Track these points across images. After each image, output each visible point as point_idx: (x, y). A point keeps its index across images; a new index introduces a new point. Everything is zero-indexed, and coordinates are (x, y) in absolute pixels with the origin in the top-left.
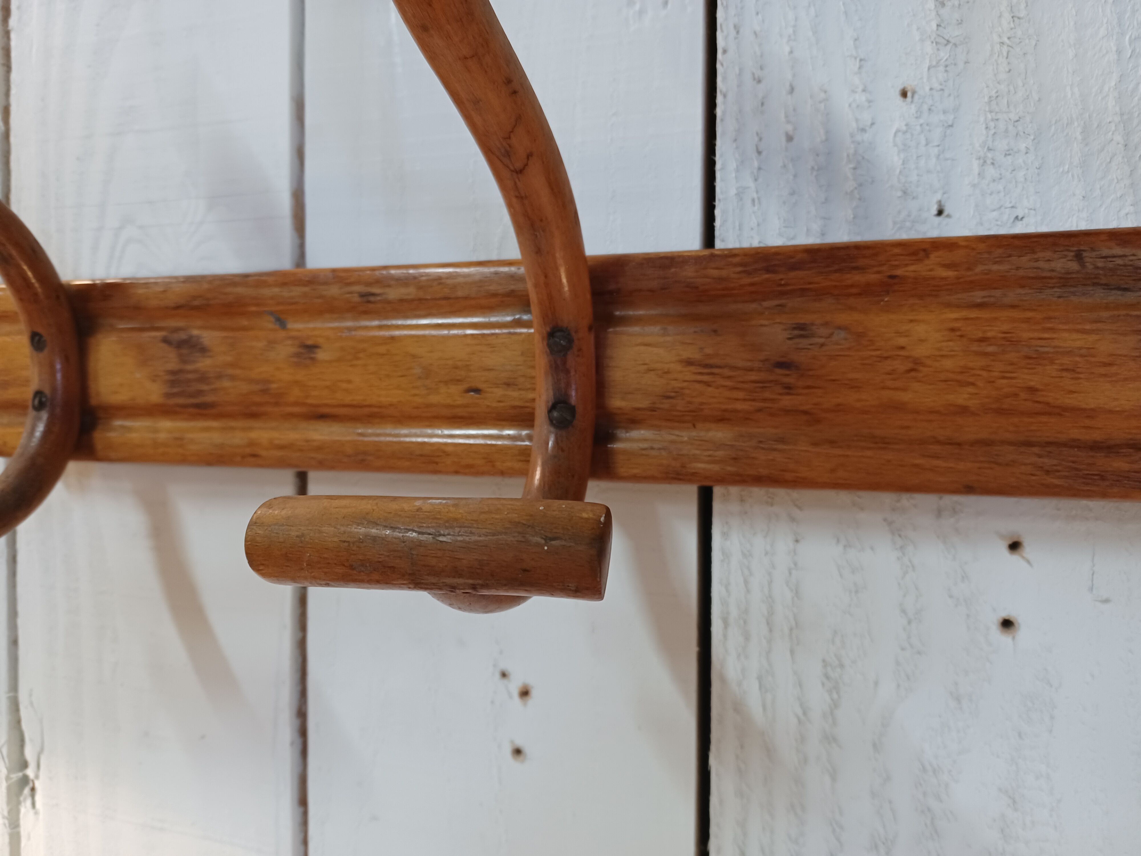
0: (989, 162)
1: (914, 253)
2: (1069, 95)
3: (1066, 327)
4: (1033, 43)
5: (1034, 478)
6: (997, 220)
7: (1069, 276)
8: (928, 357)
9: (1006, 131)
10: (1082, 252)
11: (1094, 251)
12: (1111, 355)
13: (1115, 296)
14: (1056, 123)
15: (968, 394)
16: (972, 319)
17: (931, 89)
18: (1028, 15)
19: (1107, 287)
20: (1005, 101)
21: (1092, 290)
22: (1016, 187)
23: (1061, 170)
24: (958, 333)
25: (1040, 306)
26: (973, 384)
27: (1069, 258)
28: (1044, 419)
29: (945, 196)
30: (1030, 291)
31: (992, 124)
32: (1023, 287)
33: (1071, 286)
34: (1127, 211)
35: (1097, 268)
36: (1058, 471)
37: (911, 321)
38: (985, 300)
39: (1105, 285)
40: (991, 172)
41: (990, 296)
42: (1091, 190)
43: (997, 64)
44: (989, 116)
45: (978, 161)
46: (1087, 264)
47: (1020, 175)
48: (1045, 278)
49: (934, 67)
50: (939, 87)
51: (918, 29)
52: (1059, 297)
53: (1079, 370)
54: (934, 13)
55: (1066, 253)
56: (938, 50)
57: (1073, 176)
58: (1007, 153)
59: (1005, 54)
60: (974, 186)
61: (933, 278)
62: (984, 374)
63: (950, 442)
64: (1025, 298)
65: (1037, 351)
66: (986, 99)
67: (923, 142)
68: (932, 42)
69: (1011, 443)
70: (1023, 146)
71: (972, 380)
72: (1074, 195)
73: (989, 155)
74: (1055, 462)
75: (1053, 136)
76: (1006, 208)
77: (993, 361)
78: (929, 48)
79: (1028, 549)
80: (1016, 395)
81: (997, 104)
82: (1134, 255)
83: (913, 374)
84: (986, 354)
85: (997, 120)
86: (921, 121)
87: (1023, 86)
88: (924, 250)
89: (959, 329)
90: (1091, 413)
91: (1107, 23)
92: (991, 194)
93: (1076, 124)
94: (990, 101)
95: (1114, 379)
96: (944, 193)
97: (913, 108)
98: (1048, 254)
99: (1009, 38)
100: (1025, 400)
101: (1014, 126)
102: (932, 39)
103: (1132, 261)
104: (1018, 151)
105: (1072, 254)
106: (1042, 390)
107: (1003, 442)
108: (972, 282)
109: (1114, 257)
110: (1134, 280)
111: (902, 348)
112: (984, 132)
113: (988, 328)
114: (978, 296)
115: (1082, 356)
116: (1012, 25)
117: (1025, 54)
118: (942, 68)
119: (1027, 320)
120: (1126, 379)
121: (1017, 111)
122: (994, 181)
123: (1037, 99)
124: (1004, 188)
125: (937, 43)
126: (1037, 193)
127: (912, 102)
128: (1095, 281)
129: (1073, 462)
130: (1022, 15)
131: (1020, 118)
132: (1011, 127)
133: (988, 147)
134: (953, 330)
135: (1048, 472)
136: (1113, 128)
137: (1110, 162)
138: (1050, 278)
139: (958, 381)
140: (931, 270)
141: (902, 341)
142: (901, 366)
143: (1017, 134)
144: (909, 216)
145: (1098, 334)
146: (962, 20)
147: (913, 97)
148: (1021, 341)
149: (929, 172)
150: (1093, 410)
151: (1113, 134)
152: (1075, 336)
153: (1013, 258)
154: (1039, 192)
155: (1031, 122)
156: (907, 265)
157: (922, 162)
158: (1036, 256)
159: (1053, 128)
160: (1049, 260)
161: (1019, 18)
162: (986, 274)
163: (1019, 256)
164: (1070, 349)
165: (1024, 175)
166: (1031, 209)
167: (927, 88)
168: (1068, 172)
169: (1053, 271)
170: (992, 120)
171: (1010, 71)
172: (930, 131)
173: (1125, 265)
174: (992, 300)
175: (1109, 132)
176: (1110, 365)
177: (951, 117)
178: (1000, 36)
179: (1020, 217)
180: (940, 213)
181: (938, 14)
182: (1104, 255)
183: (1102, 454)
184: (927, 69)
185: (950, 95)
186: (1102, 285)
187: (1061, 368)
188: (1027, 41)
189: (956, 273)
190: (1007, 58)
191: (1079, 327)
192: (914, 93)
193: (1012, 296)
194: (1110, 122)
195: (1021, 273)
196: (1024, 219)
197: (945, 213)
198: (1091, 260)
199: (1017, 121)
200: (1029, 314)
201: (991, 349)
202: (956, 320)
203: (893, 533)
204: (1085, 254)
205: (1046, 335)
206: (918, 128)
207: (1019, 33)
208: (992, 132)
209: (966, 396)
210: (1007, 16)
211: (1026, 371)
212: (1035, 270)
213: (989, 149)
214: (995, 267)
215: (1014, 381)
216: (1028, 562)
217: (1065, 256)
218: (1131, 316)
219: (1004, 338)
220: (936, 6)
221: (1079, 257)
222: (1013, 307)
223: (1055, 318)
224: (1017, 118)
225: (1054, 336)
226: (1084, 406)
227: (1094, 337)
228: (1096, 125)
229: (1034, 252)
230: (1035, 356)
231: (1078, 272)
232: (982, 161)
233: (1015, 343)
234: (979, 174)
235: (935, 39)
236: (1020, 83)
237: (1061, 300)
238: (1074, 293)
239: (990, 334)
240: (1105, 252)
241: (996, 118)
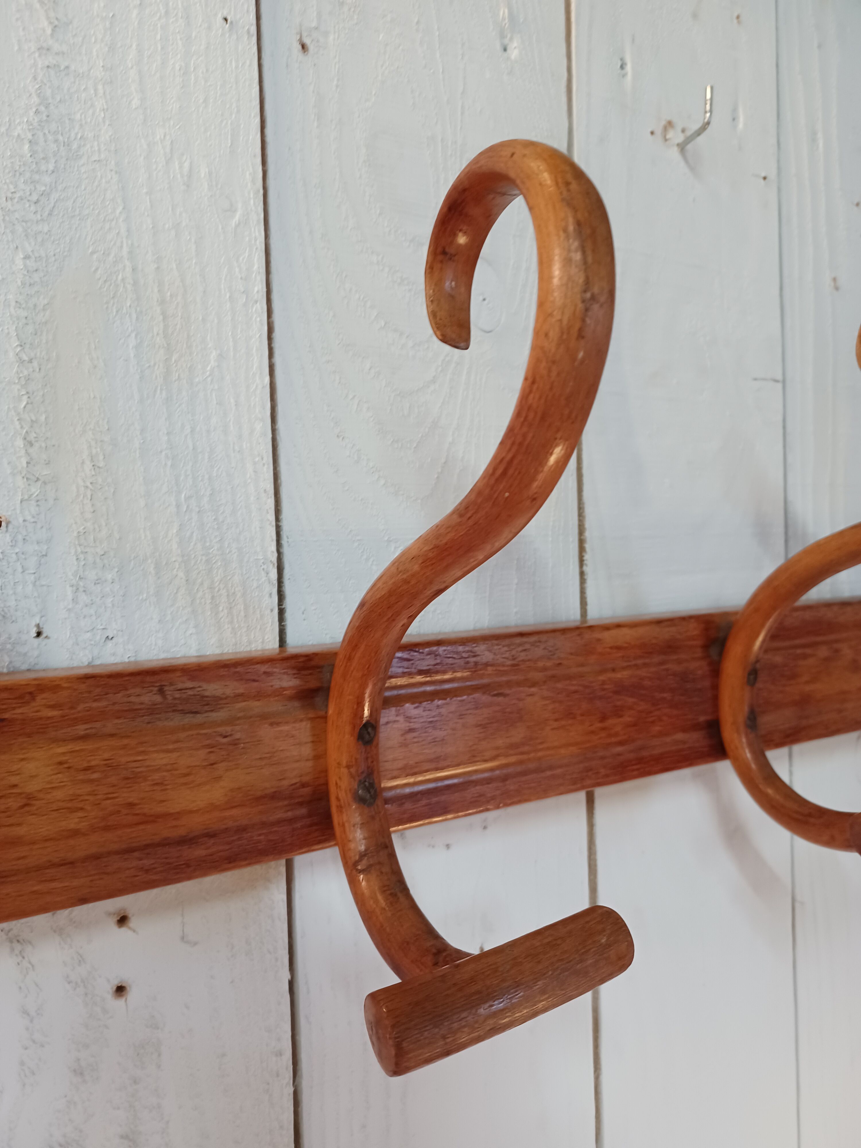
0: (81, 589)
1: (21, 697)
2: (143, 537)
3: (155, 749)
4: (112, 491)
5: (137, 878)
6: (91, 640)
7: (156, 707)
8: (40, 791)
9: (95, 563)
10: (163, 687)
11: (173, 685)
12: (189, 767)
13: (188, 719)
14: (134, 559)
15: (78, 818)
16: (77, 751)
17: (24, 521)
18: (106, 465)
19: (183, 712)
20: (92, 537)
21: (172, 715)
22: (105, 611)
23: (141, 598)
24: (66, 766)
25: (133, 732)
26: (82, 809)
27: (153, 693)
28: (142, 827)
29: (43, 618)
30: (125, 720)
31: (82, 556)
32: (119, 718)
33: (157, 714)
34: (190, 632)
35: (175, 699)
36: (155, 868)
37: (23, 760)
38: (88, 731)
39: (182, 710)
40: (83, 598)
41: (91, 728)
42: (164, 615)
43: (83, 504)
44: (79, 550)
45: (71, 588)
46: (168, 696)
47: (109, 600)
48: (136, 710)
49: (26, 500)
50: (33, 520)
51: (9, 463)
52: (149, 723)
53: (166, 783)
54: (23, 452)
55: (151, 688)
56: (29, 485)
57: (150, 603)
58: (97, 582)
59: (89, 497)
60: (69, 610)
61: (41, 718)
62: (91, 798)
63: (63, 863)
64: (121, 727)
65: (133, 771)
66: (75, 534)
67: (20, 569)
68: (23, 477)
69: (117, 853)
70: (109, 577)
71: (80, 805)
72: (152, 619)
73: (81, 584)
74: (152, 861)
75: (133, 569)
76: (98, 629)
77: (98, 785)
78: (20, 482)
79: (133, 922)
80: (119, 812)
81: (85, 539)
82: (200, 687)
83: (27, 809)
84: (92, 781)
85: (86, 552)
86: (17, 550)
87: (106, 525)
88: (30, 693)
89: (66, 762)
90: (177, 815)
91: (168, 481)
92: (85, 617)
93: (150, 561)
94: (78, 537)
95: (191, 785)
96: (42, 617)
97: (8, 538)
98: (138, 690)
99: (91, 483)
100: (127, 814)
101: (100, 559)
102: (23, 475)
103: (198, 691)
104: (106, 581)
105: (156, 689)
106: (139, 804)
107: (109, 853)
108: (75, 719)
109: (187, 689)
110: (201, 705)
111: (15, 786)
112: (76, 563)
113: (93, 758)
114: (81, 729)
115: (168, 771)
116: (93, 473)
117: (106, 498)
118: (33, 503)
119: (124, 747)
120: (199, 785)
121: (103, 546)
122: (86, 606)
123: (118, 537)
124: (96, 612)
125: (27, 479)
126: (123, 616)
127: (7, 531)
128: (174, 708)
129: (166, 858)
130: (101, 466)
131: (105, 552)
132: (98, 560)
133: (80, 576)
134: (61, 763)
135: (147, 871)
136: (177, 566)
137: (176, 593)
138: (140, 709)
139: (68, 808)
140: (37, 711)
141: (14, 780)
142: (13, 803)
143: (104, 566)
144: (10, 638)
145: (178, 752)
146: (49, 461)
147: (7, 527)
148: (120, 765)
149: (26, 597)
150: (178, 813)
151: (177, 571)
152: (162, 755)
153: (109, 695)
154: (124, 616)
155: (115, 557)
156: (14, 708)
157: (20, 588)
158: (128, 692)
159: (132, 562)
160: (138, 695)
161: (99, 467)
162: (88, 711)
163: (115, 694)
164: (159, 767)
165: (112, 601)
166: (119, 630)
167: (21, 520)
168: (146, 600)
169: (142, 704)
170: (82, 552)
171: (94, 512)
172: (25, 559)
173: (194, 695)
174: (93, 731)
175: (175, 569)
176: (188, 775)
177: (45, 547)
178: (84, 482)
179: (110, 637)
180: (39, 634)
181: (27, 453)
182: (179, 688)
183: (187, 847)
184: (19, 502)
185: (42, 527)
186: (179, 711)
187: (153, 783)
188: (107, 488)
189: (61, 712)
190: (91, 500)
191: (165, 747)
192: (8, 523)
193: (110, 726)
194: (175, 561)
195: (117, 707)
196: (113, 639)
197: (44, 635)
198: (170, 693)
199: (103, 555)
200: (126, 741)
201: (95, 776)
202: (64, 754)
203: (11, 941)
204: (166, 688)
205: (140, 758)
206: (14, 556)
207: (100, 480)
208: (82, 563)
209: (77, 820)
210: (88, 465)
211: (125, 790)
212: (128, 704)
213: (81, 578)
214: (95, 705)
215: (117, 800)
216: (134, 931)
217: (151, 691)
218: (201, 734)
219: (106, 764)
220: (24, 444)
221: (161, 691)
222: (112, 735)
223: (145, 743)
224: (102, 553)
225: (146, 757)
226: (172, 811)
227: (175, 755)
228: (164, 563)
229: (126, 689)
230: (132, 776)
231: (161, 703)
232: (75, 588)
233: (115, 767)
234: (73, 599)
235: (26, 474)
236: (104, 524)
237: (150, 725)
238: (159, 719)
239: (93, 763)
240: (180, 686)
241: (85, 551)
